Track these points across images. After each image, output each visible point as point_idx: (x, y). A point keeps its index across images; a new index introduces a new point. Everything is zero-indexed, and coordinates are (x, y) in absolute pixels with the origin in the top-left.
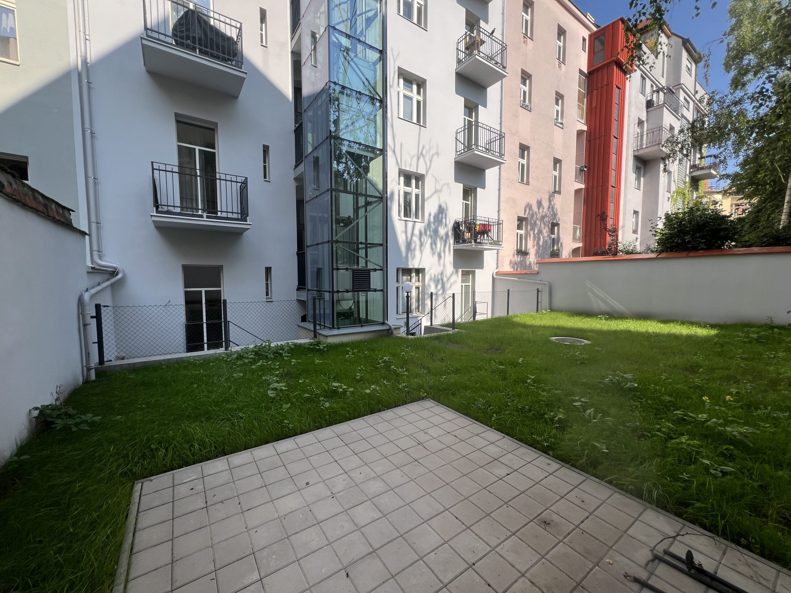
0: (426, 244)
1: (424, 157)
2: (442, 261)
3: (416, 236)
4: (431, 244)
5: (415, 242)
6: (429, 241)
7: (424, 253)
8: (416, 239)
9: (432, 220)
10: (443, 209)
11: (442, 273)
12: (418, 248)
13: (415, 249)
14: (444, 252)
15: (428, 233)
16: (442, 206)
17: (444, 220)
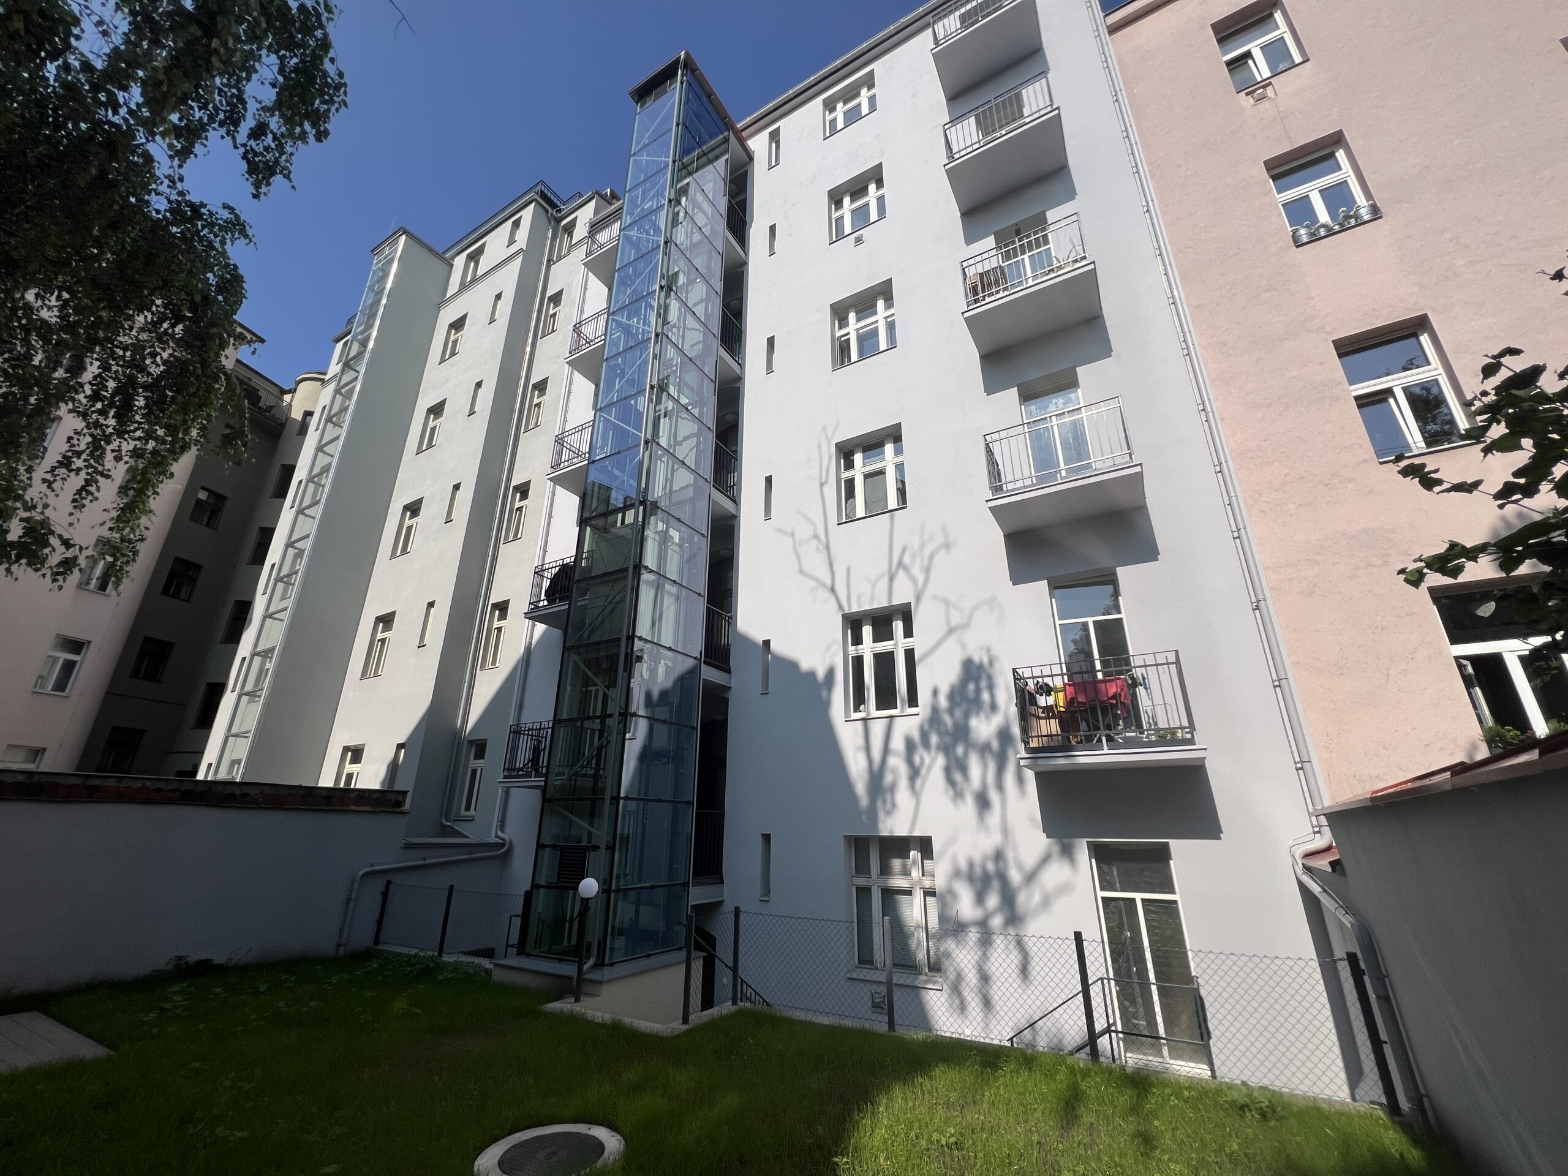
0: (929, 769)
1: (906, 569)
2: (994, 818)
3: (897, 754)
4: (948, 771)
5: (895, 771)
6: (941, 761)
7: (925, 796)
8: (897, 763)
9: (943, 702)
10: (980, 667)
11: (999, 856)
12: (903, 784)
13: (893, 788)
14: (1000, 786)
15: (934, 739)
16: (976, 659)
17: (986, 696)
